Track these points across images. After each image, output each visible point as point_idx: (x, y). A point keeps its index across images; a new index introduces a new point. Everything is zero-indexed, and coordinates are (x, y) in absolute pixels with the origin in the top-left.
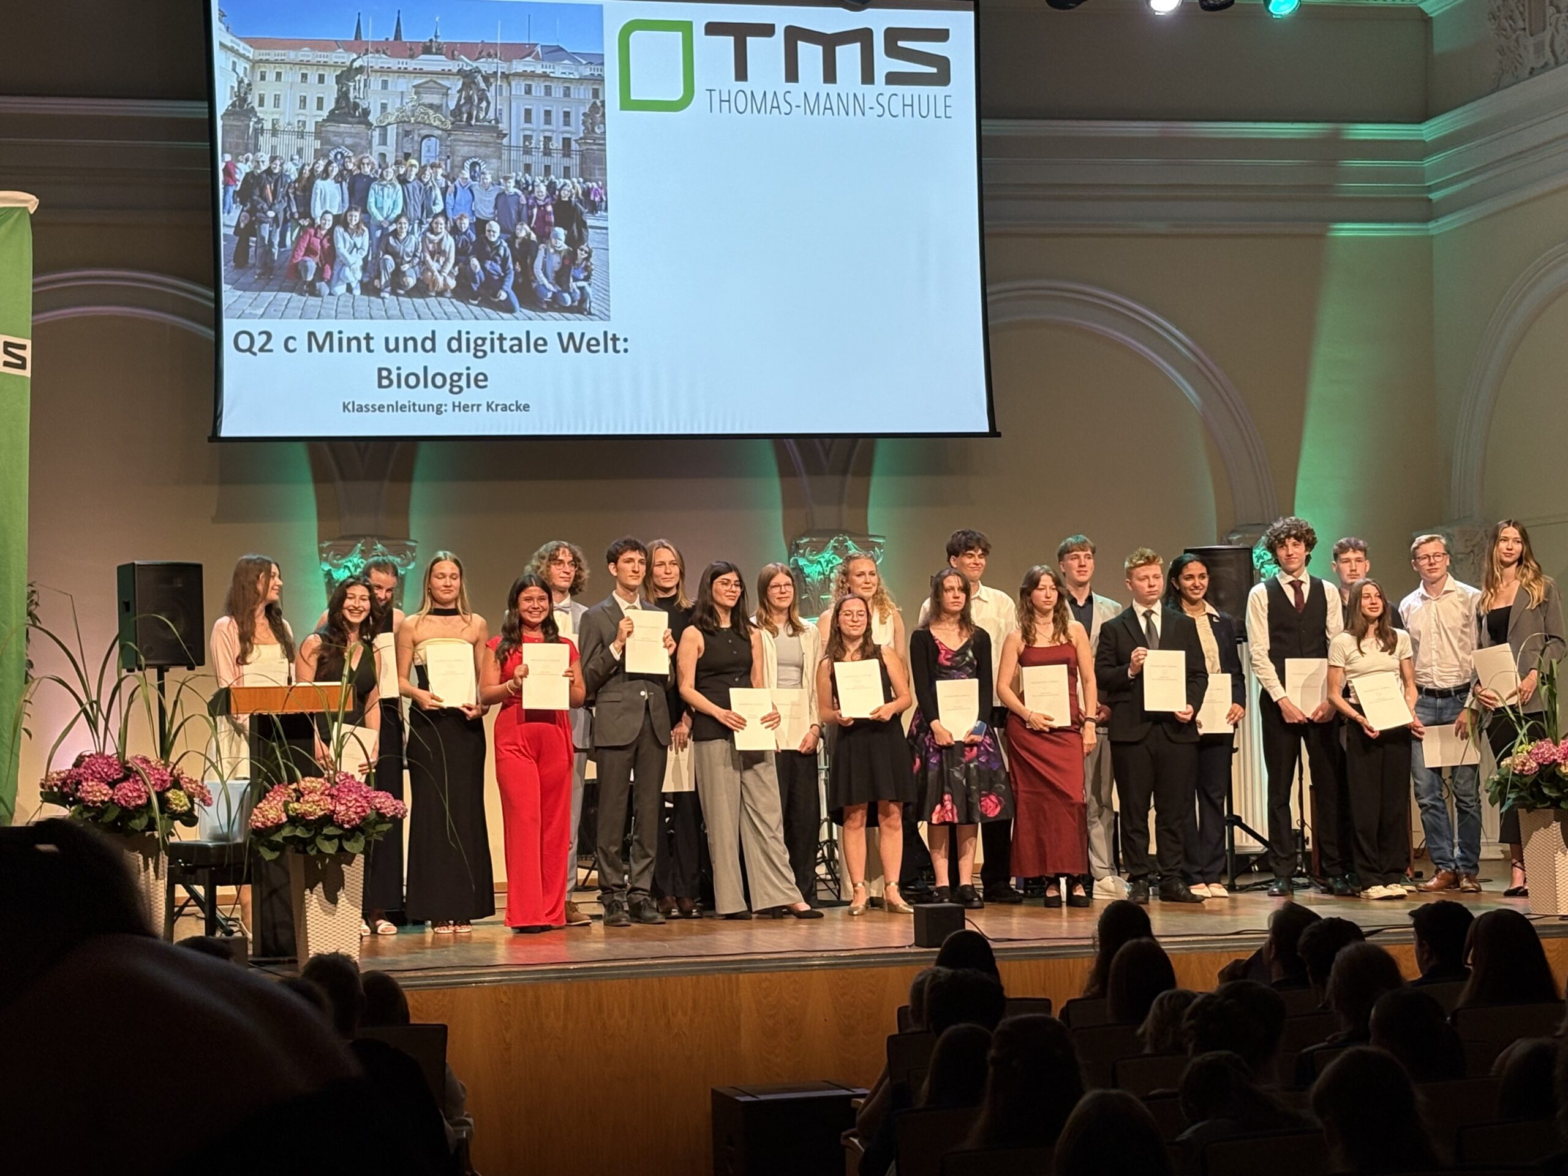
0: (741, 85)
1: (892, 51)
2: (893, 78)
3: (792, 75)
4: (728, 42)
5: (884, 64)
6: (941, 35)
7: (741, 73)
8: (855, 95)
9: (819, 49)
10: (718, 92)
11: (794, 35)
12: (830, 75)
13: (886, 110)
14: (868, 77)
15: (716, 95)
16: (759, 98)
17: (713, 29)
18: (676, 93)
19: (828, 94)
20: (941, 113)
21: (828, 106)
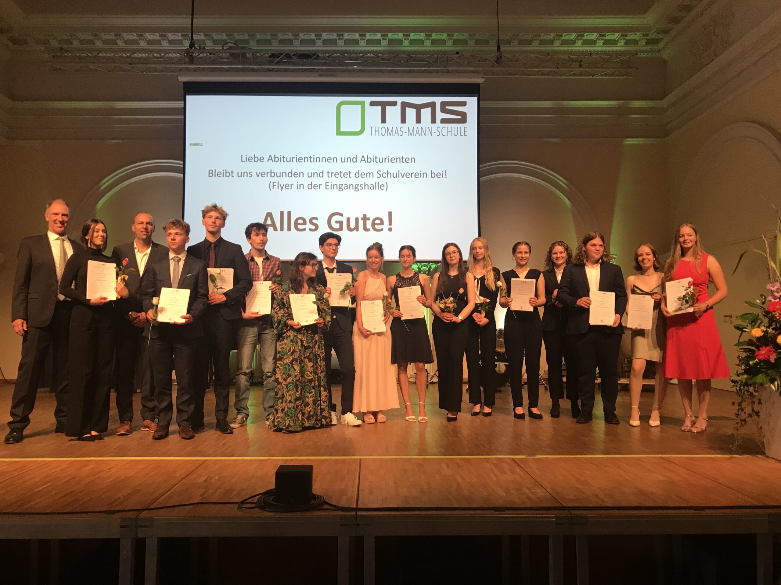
0: (383, 125)
1: (443, 110)
2: (443, 121)
3: (403, 120)
4: (379, 108)
5: (440, 115)
6: (464, 104)
7: (383, 120)
8: (428, 128)
9: (414, 110)
10: (374, 128)
11: (404, 105)
12: (418, 121)
13: (440, 133)
14: (433, 121)
15: (373, 129)
16: (390, 130)
17: (373, 104)
18: (358, 129)
19: (418, 128)
20: (463, 133)
21: (418, 132)
